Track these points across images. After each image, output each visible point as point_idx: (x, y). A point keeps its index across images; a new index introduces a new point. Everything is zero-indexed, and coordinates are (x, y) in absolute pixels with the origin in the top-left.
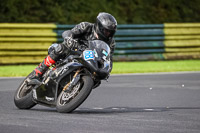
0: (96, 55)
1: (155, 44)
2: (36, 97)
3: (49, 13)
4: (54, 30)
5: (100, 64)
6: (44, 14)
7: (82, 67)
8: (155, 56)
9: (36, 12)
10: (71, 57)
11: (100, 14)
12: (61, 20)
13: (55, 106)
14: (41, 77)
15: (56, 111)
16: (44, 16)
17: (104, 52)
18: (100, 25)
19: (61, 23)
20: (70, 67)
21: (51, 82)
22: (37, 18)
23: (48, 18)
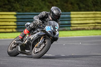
1: (66, 22)
2: (20, 50)
3: (12, 7)
4: (15, 15)
5: (54, 33)
6: (10, 7)
7: (45, 35)
8: (66, 28)
9: (6, 6)
12: (18, 10)
13: (31, 55)
14: (22, 40)
17: (56, 27)
18: (53, 13)
19: (19, 12)
22: (6, 9)
23: (12, 9)
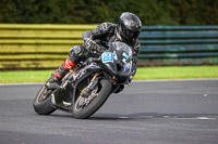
0: (116, 58)
3: (94, 13)
5: (119, 67)
7: (101, 70)
9: (81, 12)
10: (91, 59)
11: (123, 15)
15: (73, 117)
16: (89, 17)
17: (124, 54)
18: (123, 25)
20: (88, 70)
21: (68, 86)
23: (94, 19)
